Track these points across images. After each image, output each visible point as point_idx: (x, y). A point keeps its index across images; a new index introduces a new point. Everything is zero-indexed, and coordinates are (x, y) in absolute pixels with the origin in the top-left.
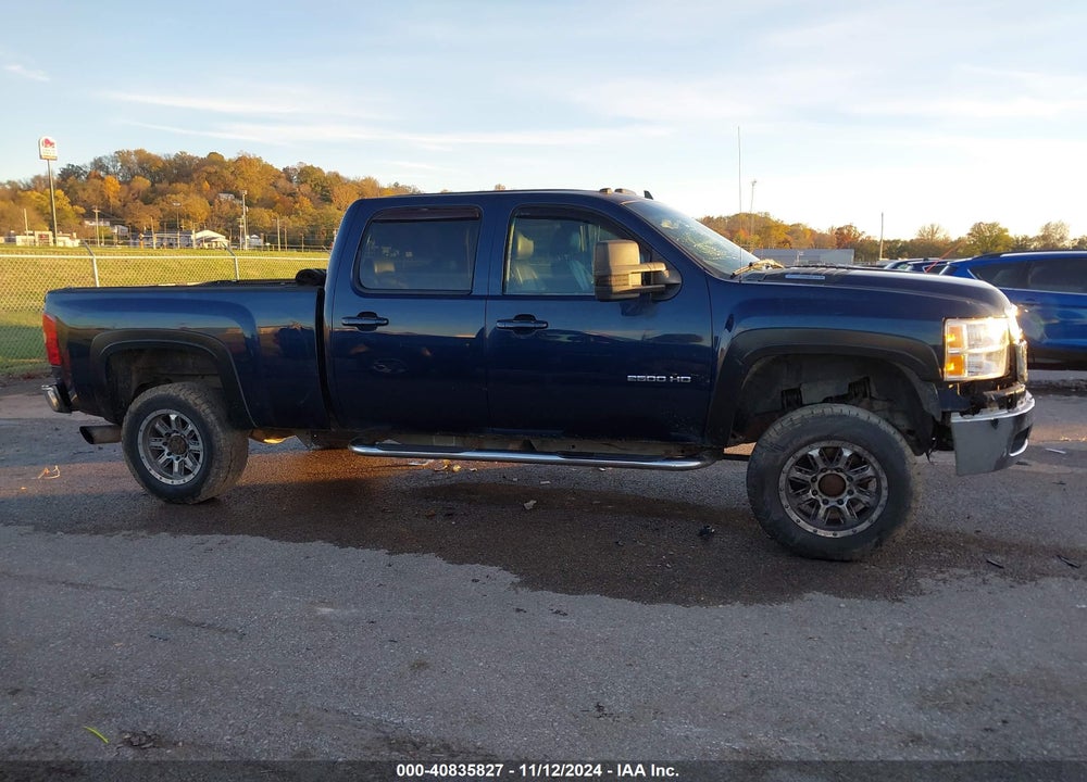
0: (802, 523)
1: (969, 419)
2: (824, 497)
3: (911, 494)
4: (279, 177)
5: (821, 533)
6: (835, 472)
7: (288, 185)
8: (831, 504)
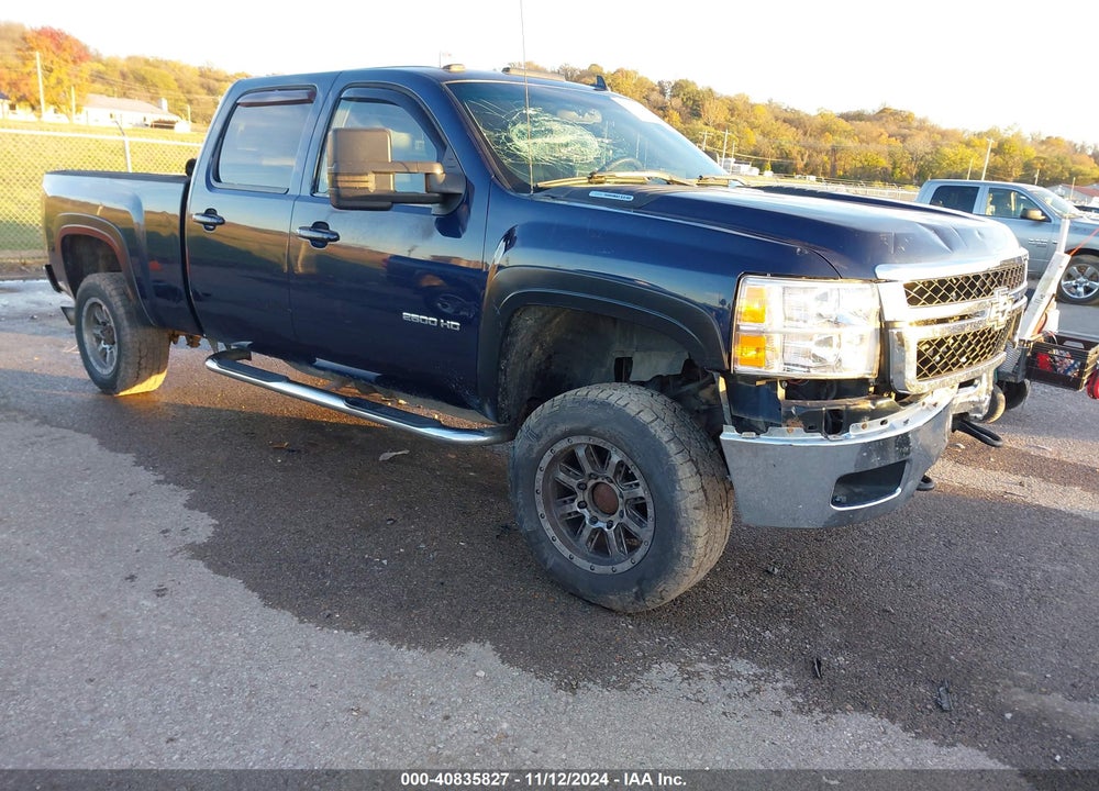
0: (558, 543)
1: (748, 438)
2: (595, 514)
3: (682, 535)
4: (653, 90)
5: (579, 561)
6: (605, 481)
7: (660, 98)
8: (600, 524)
